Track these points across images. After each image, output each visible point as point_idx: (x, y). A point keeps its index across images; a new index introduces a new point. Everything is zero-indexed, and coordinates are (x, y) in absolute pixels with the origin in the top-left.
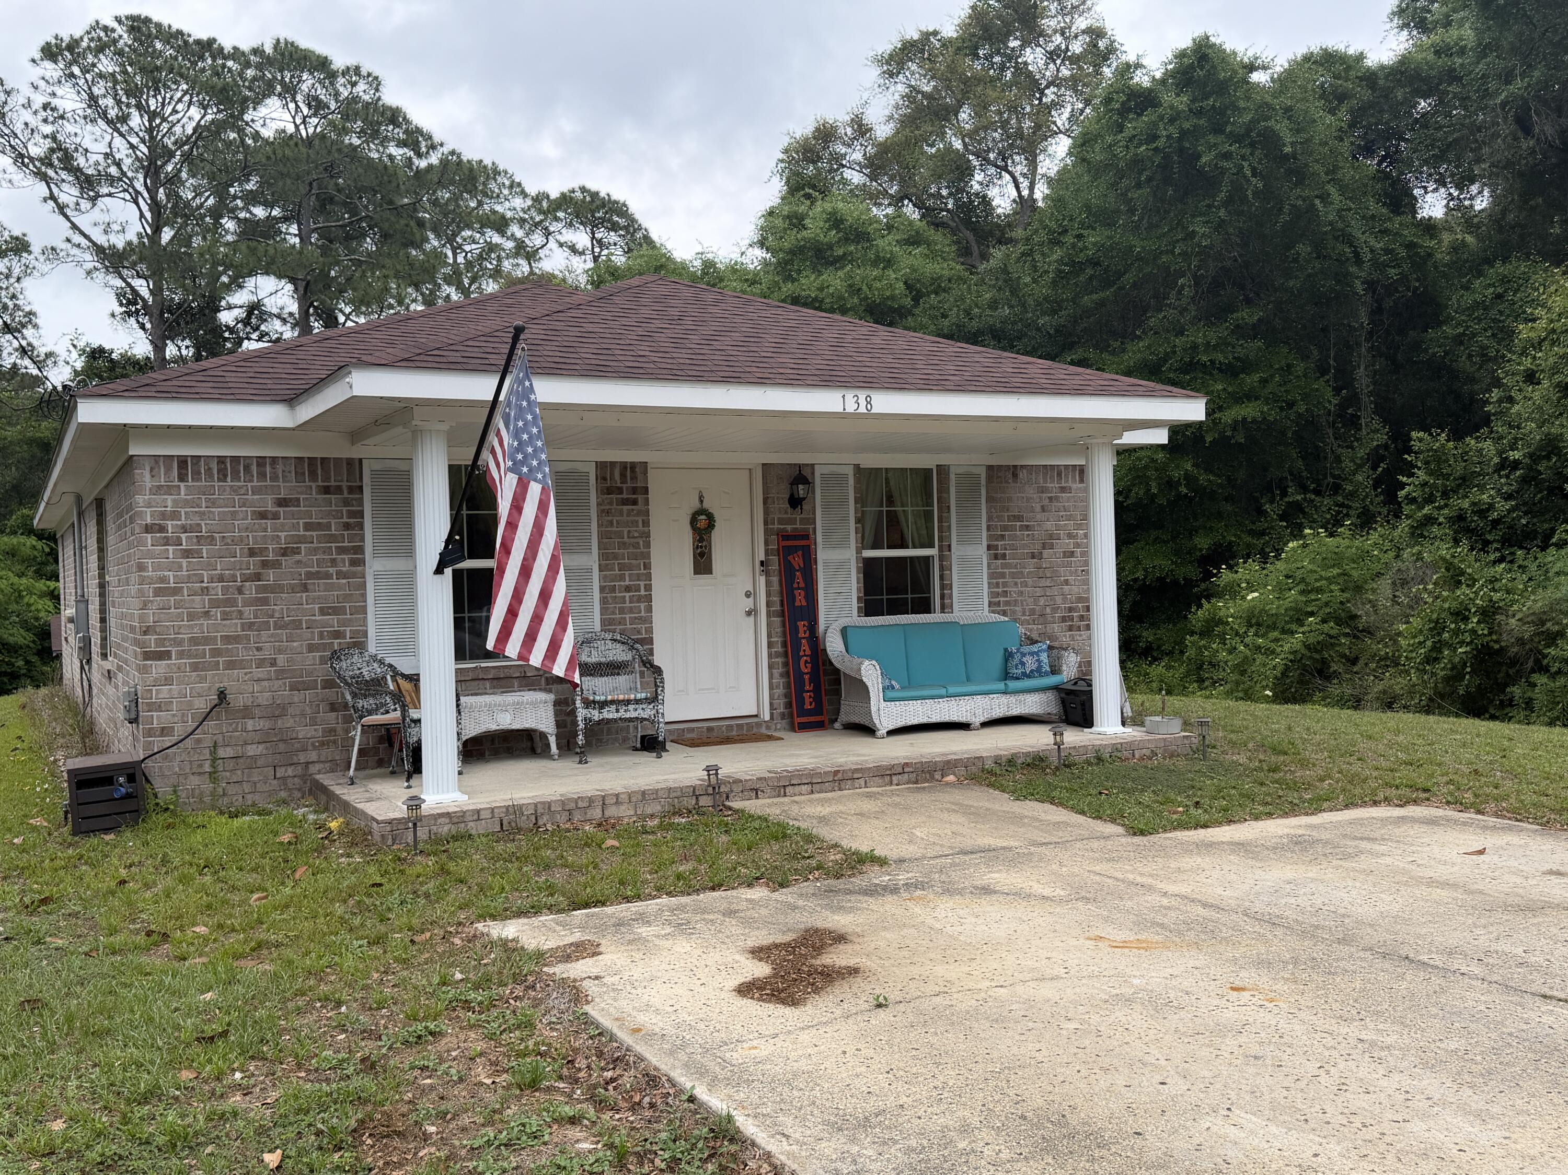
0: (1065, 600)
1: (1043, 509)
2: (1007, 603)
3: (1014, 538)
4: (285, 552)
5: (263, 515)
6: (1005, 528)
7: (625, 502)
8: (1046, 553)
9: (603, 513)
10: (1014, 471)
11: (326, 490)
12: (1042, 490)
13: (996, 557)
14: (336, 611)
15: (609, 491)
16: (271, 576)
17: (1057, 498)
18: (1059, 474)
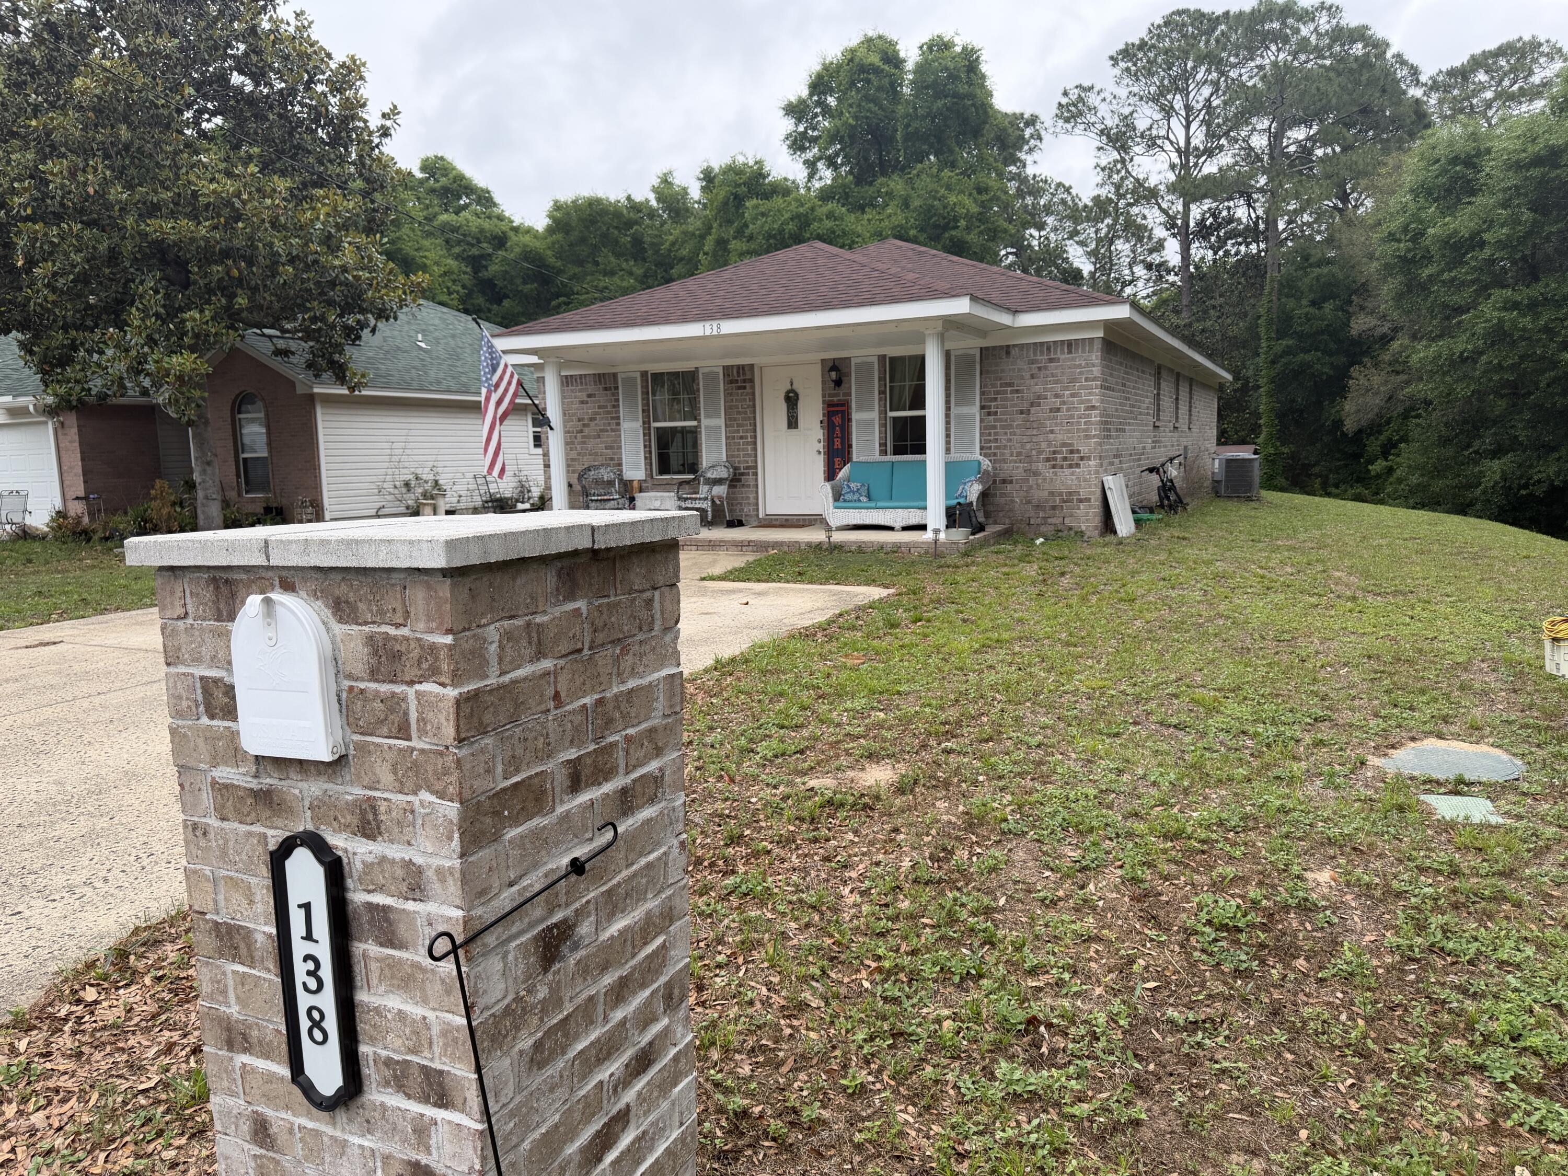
0: (1049, 445)
1: (1032, 377)
2: (997, 448)
3: (1006, 399)
4: (591, 419)
5: (582, 402)
6: (998, 393)
7: (740, 388)
8: (1033, 410)
9: (728, 394)
10: (1008, 349)
11: (606, 389)
12: (1032, 362)
13: (989, 414)
14: (611, 448)
15: (731, 382)
16: (586, 430)
17: (1046, 368)
18: (1049, 349)
